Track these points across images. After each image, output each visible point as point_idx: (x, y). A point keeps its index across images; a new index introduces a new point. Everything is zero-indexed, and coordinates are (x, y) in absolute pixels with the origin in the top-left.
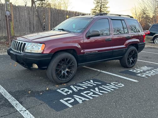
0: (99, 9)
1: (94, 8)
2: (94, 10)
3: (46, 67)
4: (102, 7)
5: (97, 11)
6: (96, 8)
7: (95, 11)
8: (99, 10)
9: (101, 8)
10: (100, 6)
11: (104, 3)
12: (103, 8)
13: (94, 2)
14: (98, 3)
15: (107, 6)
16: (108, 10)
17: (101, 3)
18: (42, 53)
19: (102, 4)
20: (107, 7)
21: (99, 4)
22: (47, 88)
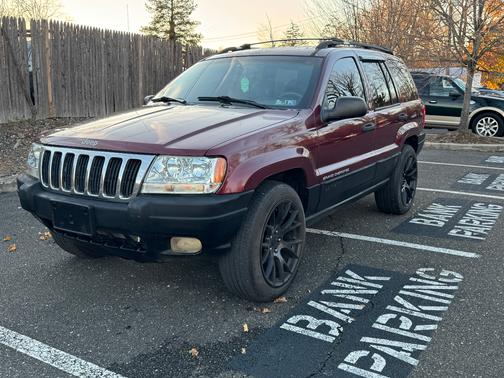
0: (167, 27)
1: (148, 26)
2: (151, 29)
3: (229, 245)
4: (176, 22)
5: (161, 35)
6: (158, 25)
7: (154, 33)
8: (166, 32)
9: (172, 23)
10: (168, 19)
11: (180, 10)
12: (180, 24)
13: (149, 4)
14: (162, 7)
15: (191, 18)
16: (196, 30)
17: (172, 10)
18: (220, 193)
19: (176, 11)
20: (193, 23)
21: (164, 11)
22: (246, 326)
